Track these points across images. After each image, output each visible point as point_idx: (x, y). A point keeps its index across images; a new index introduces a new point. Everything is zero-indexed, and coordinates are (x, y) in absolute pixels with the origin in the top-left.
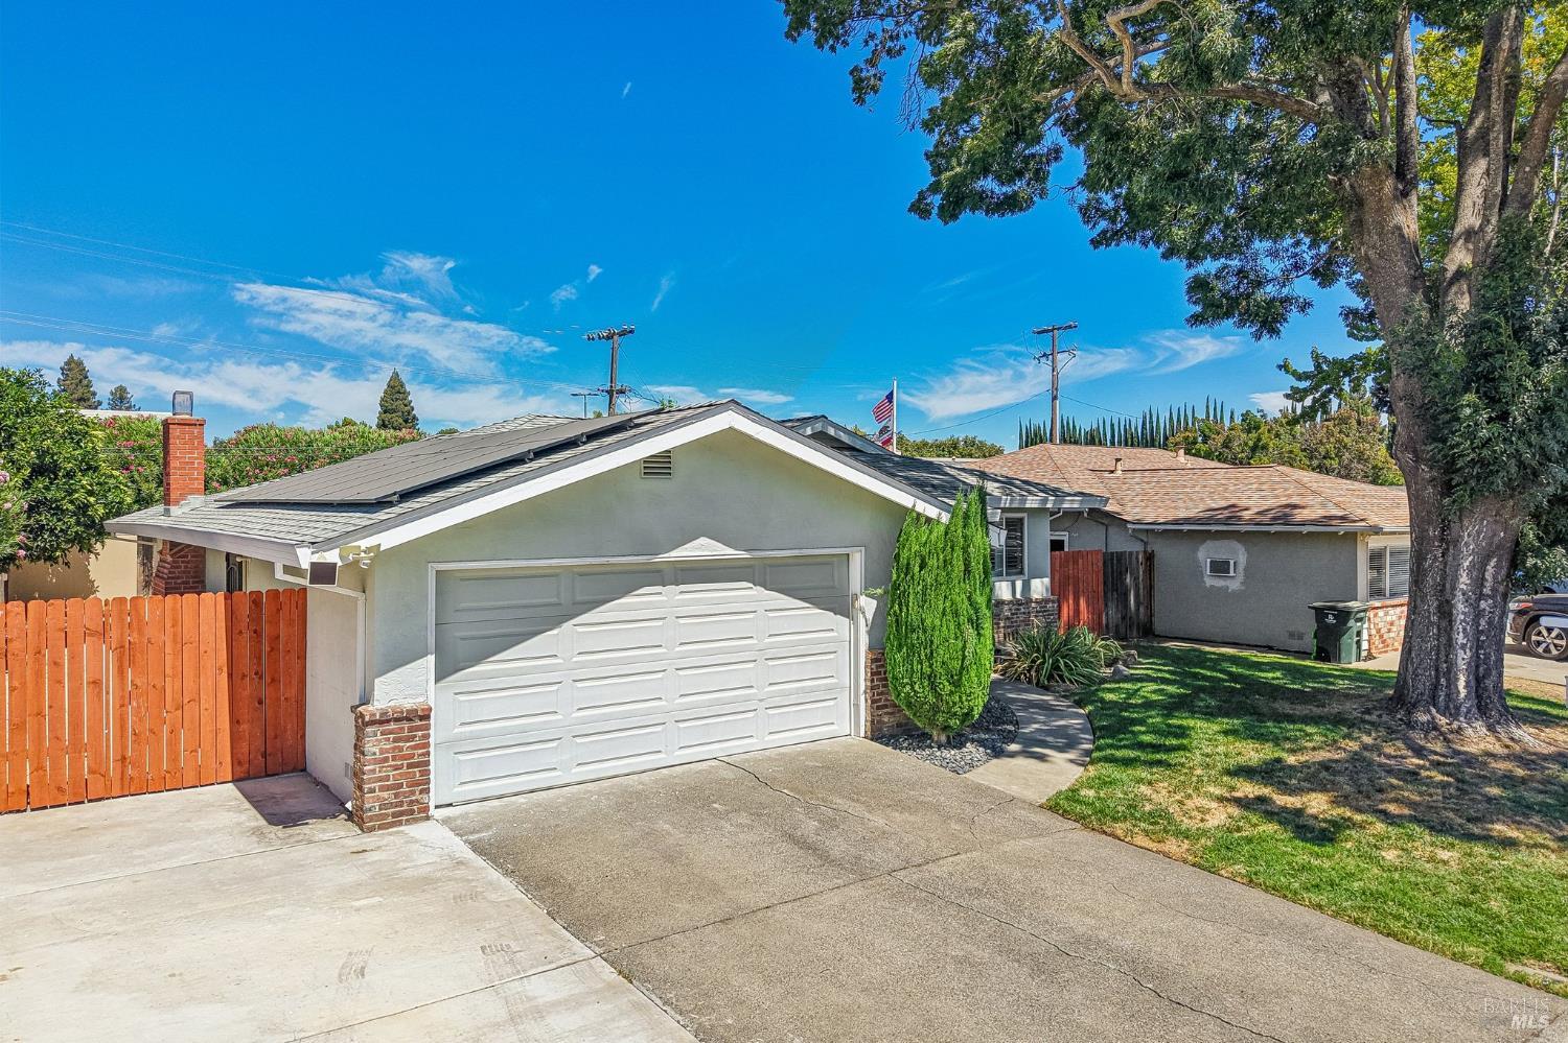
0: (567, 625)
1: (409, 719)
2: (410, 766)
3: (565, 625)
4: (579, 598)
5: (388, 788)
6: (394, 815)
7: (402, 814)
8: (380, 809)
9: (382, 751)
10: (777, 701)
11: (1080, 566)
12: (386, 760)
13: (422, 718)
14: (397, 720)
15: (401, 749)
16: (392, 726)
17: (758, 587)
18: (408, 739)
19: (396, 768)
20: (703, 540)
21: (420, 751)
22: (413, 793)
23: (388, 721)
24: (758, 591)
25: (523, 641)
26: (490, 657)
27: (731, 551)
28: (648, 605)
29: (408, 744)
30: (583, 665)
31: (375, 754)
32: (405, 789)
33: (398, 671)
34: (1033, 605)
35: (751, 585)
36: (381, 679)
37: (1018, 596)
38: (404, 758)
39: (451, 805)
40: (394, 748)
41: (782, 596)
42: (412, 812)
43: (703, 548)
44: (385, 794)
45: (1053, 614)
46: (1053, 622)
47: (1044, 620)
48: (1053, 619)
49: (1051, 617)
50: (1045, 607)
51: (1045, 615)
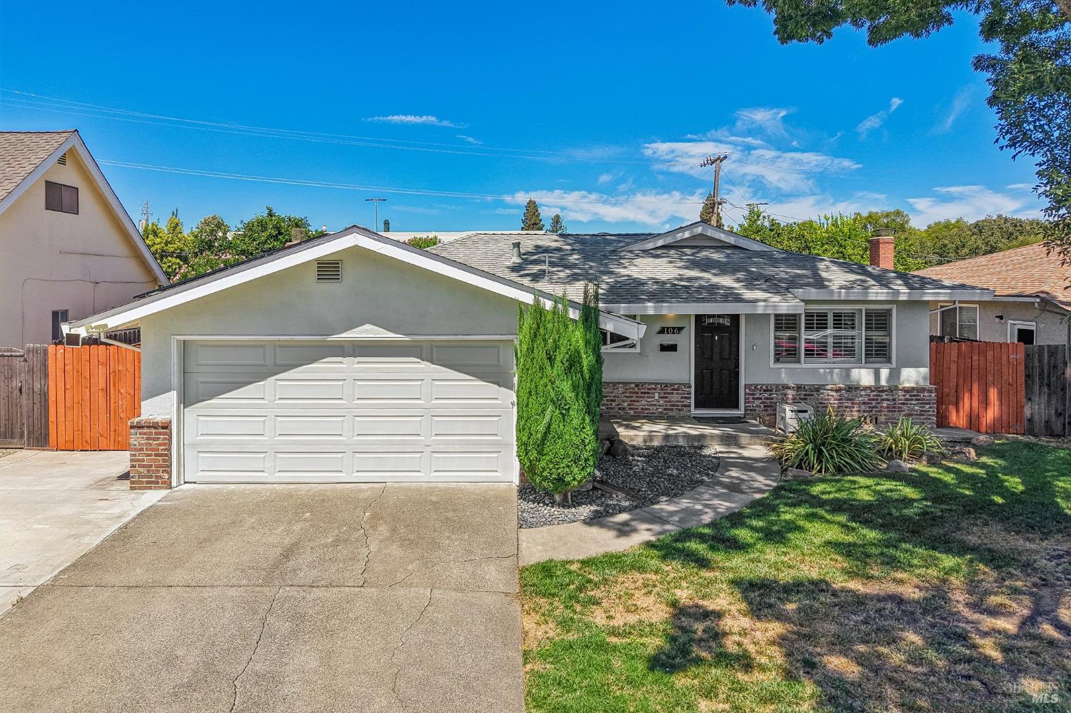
0: (271, 379)
1: (155, 428)
2: (156, 455)
3: (269, 379)
4: (279, 362)
5: (144, 466)
6: (147, 483)
7: (151, 482)
8: (139, 478)
9: (140, 444)
10: (442, 448)
11: (990, 358)
12: (142, 449)
13: (163, 428)
14: (148, 427)
15: (151, 445)
16: (145, 430)
17: (426, 362)
18: (154, 439)
19: (148, 455)
20: (368, 326)
21: (163, 447)
22: (158, 471)
23: (143, 427)
24: (425, 365)
25: (243, 387)
26: (220, 395)
27: (394, 335)
28: (333, 370)
29: (155, 442)
30: (282, 406)
31: (135, 445)
32: (153, 468)
33: (154, 398)
34: (901, 393)
35: (419, 360)
36: (145, 402)
37: (883, 382)
38: (152, 450)
39: (195, 483)
40: (147, 444)
41: (449, 370)
42: (158, 483)
43: (368, 332)
44: (141, 470)
45: (929, 404)
46: (929, 411)
47: (916, 408)
48: (930, 407)
49: (927, 406)
50: (918, 396)
51: (918, 403)
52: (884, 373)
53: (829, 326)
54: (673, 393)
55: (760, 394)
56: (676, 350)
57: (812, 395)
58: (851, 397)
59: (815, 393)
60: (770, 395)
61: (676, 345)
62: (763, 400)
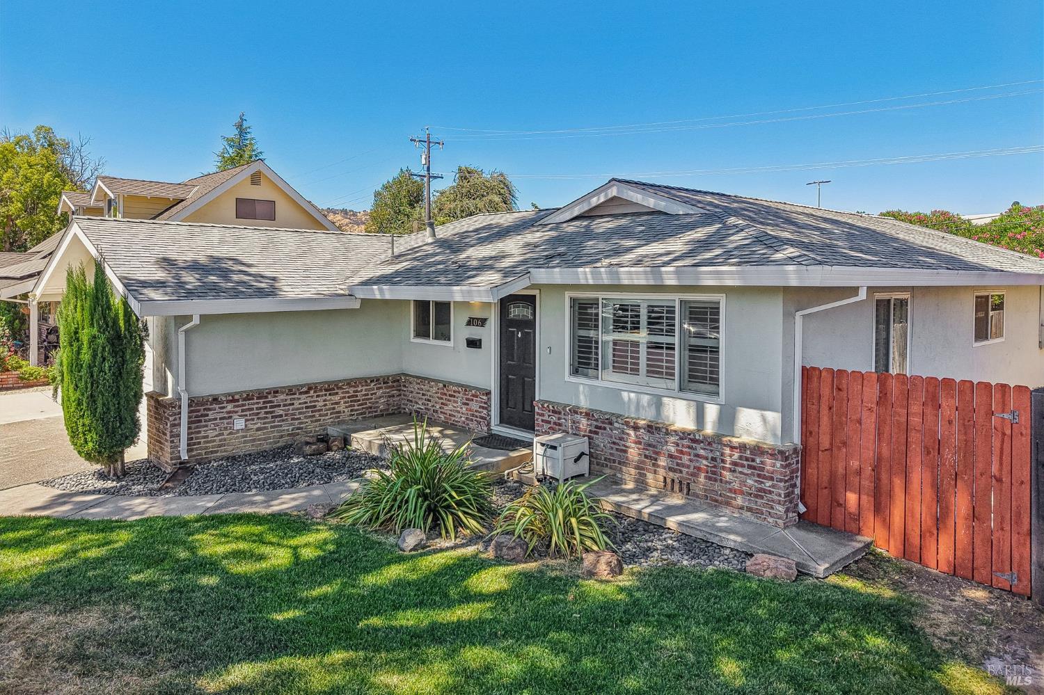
34: (724, 450)
37: (708, 429)
45: (772, 479)
46: (770, 492)
47: (750, 482)
48: (773, 486)
49: (769, 483)
50: (753, 460)
51: (753, 474)
52: (712, 411)
53: (641, 326)
54: (472, 400)
55: (549, 416)
56: (480, 347)
57: (605, 429)
58: (652, 441)
59: (608, 426)
60: (559, 419)
61: (480, 340)
62: (552, 425)
